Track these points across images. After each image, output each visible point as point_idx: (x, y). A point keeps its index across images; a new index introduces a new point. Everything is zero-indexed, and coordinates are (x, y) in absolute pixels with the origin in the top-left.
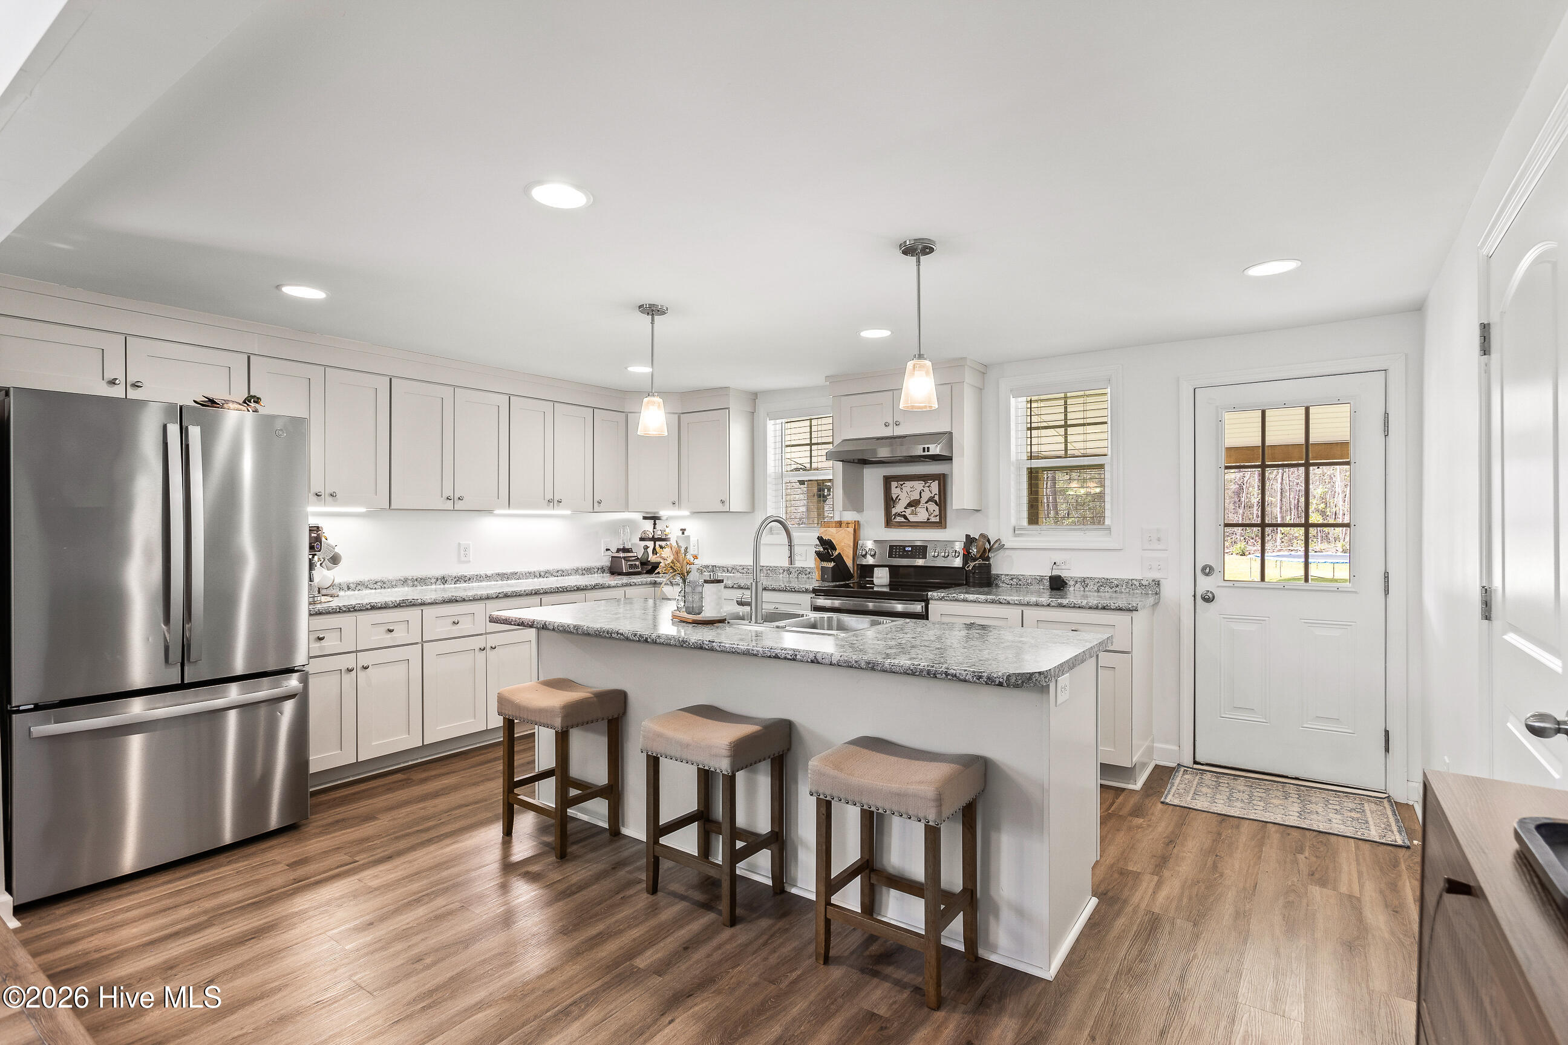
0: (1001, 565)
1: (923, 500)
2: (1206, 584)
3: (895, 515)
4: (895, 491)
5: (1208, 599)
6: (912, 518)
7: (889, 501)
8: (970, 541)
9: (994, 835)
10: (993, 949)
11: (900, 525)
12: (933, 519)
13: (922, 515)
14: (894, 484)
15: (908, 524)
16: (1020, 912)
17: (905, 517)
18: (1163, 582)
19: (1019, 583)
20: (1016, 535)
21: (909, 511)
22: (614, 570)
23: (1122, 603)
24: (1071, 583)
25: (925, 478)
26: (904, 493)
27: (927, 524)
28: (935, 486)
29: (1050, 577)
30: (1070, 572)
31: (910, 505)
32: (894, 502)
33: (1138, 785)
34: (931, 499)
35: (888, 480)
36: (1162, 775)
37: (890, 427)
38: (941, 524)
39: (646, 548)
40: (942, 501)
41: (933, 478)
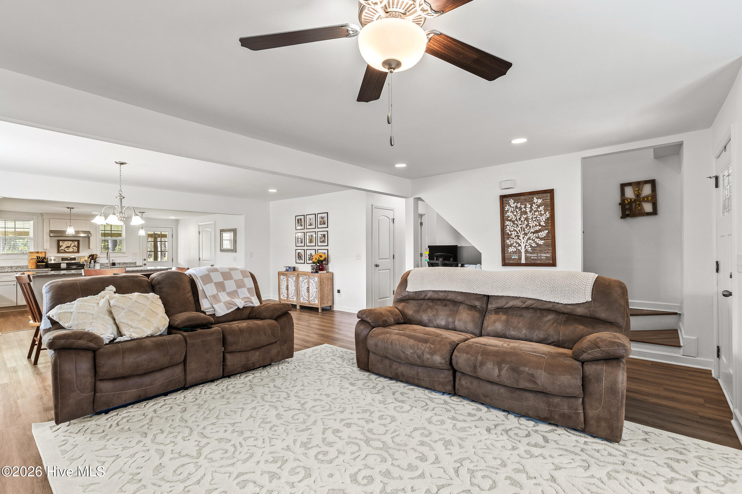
1: (71, 246)
2: (144, 262)
3: (61, 250)
4: (61, 244)
5: (145, 265)
6: (67, 251)
7: (59, 246)
11: (63, 252)
12: (75, 251)
13: (71, 250)
14: (61, 242)
15: (66, 252)
17: (65, 250)
19: (102, 264)
21: (67, 248)
23: (129, 266)
24: (117, 264)
25: (72, 241)
26: (64, 245)
27: (73, 252)
28: (76, 243)
29: (112, 263)
30: (116, 261)
31: (67, 247)
32: (61, 246)
34: (74, 246)
35: (59, 241)
38: (78, 252)
40: (78, 247)
41: (76, 241)
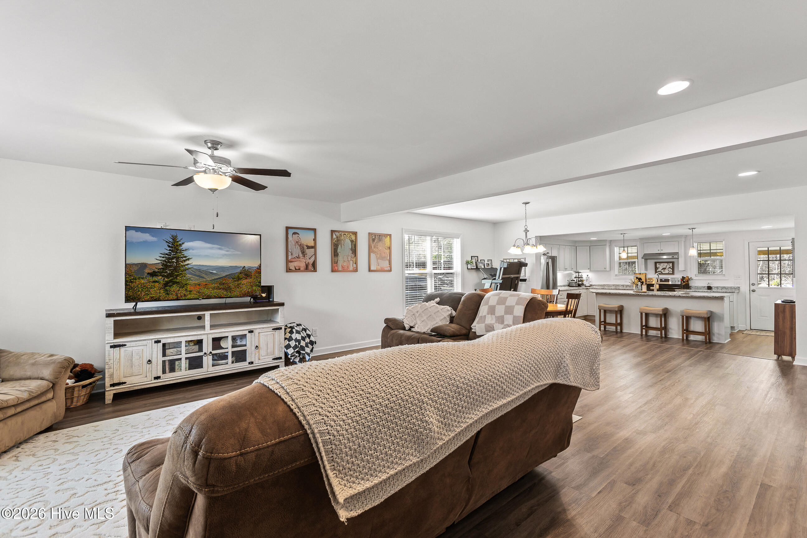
0: (691, 284)
1: (667, 268)
2: (752, 288)
3: (658, 271)
4: (658, 265)
5: (754, 291)
6: (663, 272)
7: (656, 268)
8: (683, 278)
9: (713, 323)
10: (714, 340)
11: (660, 274)
12: (670, 273)
13: (667, 271)
14: (658, 264)
15: (662, 274)
16: (719, 334)
17: (661, 272)
18: (740, 287)
19: (697, 288)
20: (696, 276)
21: (663, 270)
22: (569, 286)
23: (730, 291)
24: (714, 288)
25: (668, 262)
26: (661, 267)
27: (668, 274)
28: (671, 265)
29: (708, 286)
30: (713, 285)
31: (663, 269)
32: (658, 268)
33: (736, 331)
34: (670, 268)
35: (656, 263)
36: (740, 331)
37: (660, 251)
38: (673, 273)
39: (577, 280)
40: (673, 269)
41: (670, 262)
